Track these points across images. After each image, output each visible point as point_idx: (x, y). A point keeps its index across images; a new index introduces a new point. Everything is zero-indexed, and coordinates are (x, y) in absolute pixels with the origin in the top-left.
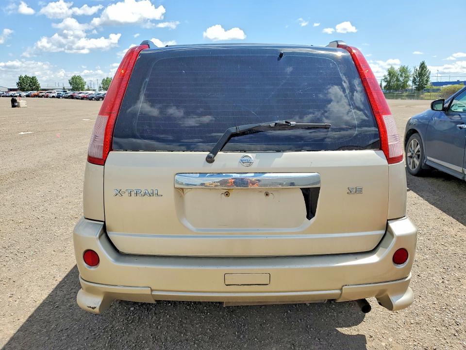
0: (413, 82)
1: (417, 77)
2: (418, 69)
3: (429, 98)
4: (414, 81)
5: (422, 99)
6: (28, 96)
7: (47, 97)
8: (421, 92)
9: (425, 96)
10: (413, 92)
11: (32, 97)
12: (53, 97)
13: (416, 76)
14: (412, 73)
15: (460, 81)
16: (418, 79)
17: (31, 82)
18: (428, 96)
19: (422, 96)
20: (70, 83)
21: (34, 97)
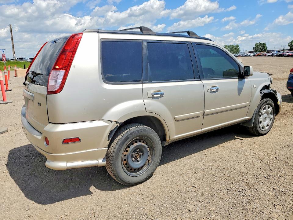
6: (254, 56)
7: (265, 56)
11: (256, 56)
12: (269, 56)
17: (262, 46)
20: (289, 46)
21: (257, 56)
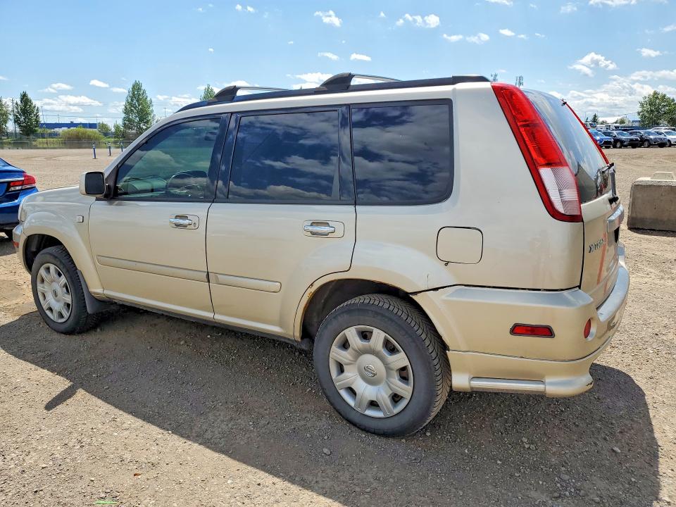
0: (15, 122)
1: (20, 115)
2: (19, 103)
3: (45, 146)
4: (17, 121)
5: (36, 147)
8: (31, 137)
9: (40, 143)
10: (18, 137)
13: (18, 113)
14: (10, 109)
15: (75, 122)
16: (22, 119)
18: (43, 143)
19: (34, 143)
